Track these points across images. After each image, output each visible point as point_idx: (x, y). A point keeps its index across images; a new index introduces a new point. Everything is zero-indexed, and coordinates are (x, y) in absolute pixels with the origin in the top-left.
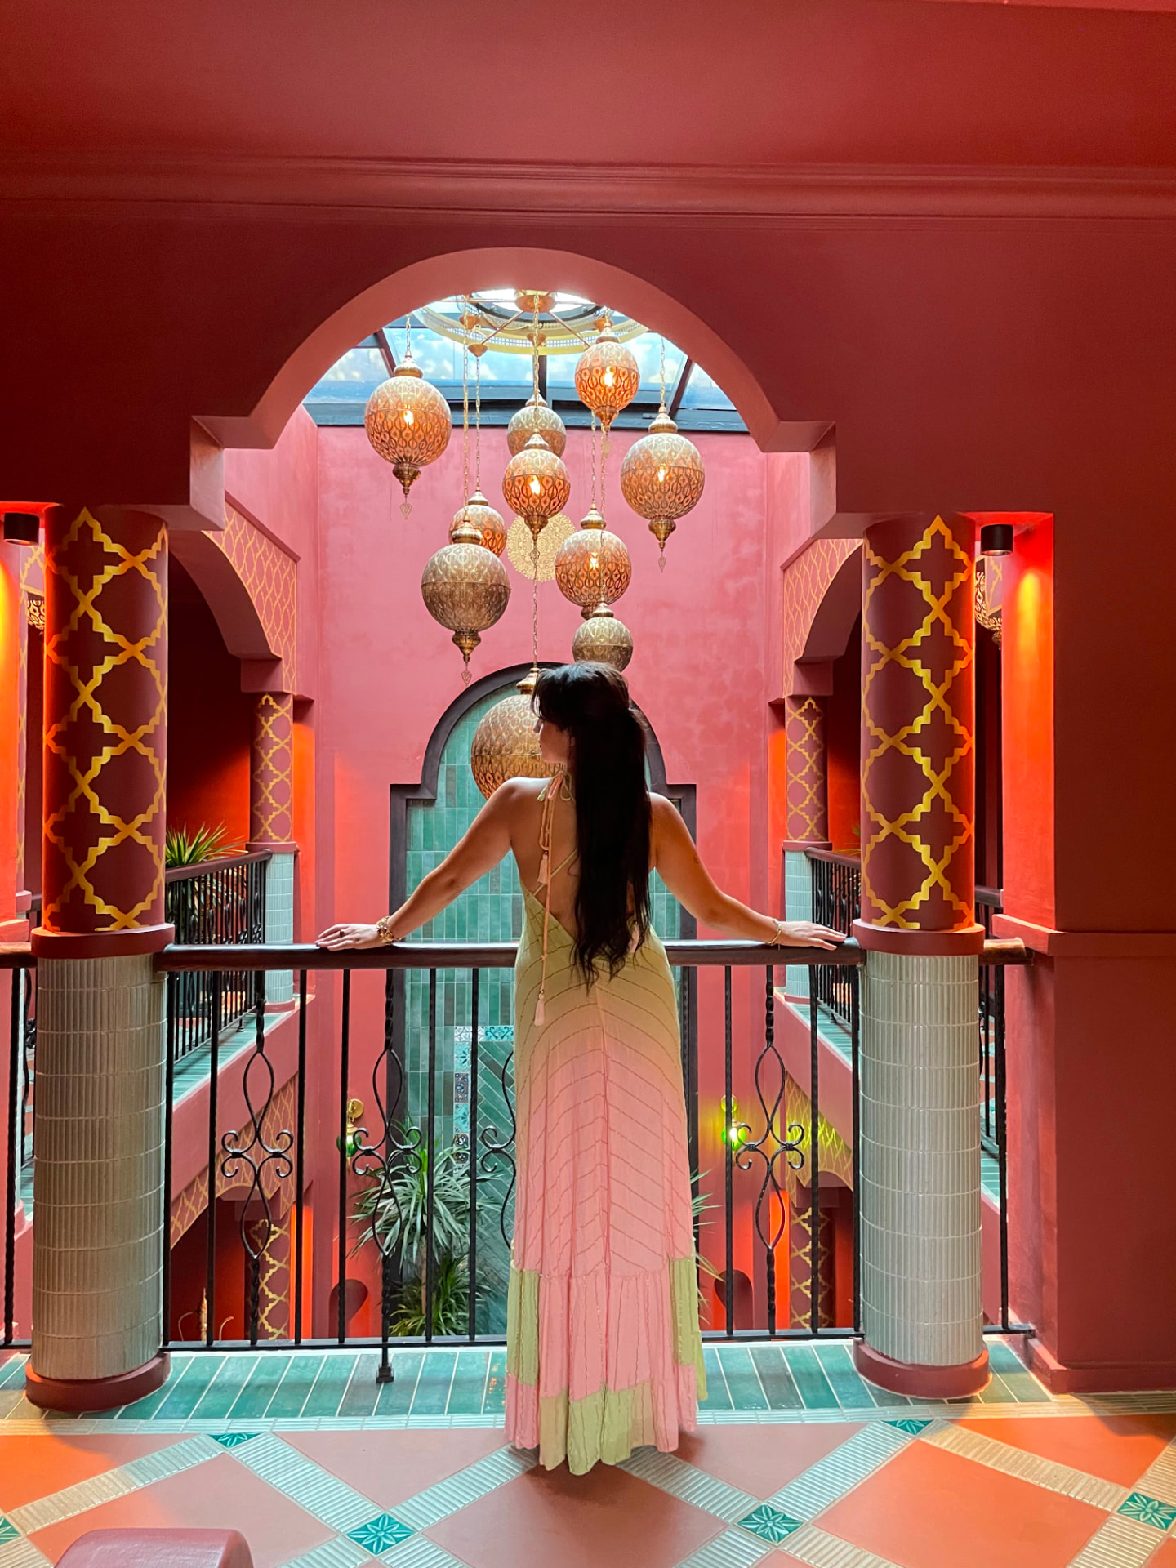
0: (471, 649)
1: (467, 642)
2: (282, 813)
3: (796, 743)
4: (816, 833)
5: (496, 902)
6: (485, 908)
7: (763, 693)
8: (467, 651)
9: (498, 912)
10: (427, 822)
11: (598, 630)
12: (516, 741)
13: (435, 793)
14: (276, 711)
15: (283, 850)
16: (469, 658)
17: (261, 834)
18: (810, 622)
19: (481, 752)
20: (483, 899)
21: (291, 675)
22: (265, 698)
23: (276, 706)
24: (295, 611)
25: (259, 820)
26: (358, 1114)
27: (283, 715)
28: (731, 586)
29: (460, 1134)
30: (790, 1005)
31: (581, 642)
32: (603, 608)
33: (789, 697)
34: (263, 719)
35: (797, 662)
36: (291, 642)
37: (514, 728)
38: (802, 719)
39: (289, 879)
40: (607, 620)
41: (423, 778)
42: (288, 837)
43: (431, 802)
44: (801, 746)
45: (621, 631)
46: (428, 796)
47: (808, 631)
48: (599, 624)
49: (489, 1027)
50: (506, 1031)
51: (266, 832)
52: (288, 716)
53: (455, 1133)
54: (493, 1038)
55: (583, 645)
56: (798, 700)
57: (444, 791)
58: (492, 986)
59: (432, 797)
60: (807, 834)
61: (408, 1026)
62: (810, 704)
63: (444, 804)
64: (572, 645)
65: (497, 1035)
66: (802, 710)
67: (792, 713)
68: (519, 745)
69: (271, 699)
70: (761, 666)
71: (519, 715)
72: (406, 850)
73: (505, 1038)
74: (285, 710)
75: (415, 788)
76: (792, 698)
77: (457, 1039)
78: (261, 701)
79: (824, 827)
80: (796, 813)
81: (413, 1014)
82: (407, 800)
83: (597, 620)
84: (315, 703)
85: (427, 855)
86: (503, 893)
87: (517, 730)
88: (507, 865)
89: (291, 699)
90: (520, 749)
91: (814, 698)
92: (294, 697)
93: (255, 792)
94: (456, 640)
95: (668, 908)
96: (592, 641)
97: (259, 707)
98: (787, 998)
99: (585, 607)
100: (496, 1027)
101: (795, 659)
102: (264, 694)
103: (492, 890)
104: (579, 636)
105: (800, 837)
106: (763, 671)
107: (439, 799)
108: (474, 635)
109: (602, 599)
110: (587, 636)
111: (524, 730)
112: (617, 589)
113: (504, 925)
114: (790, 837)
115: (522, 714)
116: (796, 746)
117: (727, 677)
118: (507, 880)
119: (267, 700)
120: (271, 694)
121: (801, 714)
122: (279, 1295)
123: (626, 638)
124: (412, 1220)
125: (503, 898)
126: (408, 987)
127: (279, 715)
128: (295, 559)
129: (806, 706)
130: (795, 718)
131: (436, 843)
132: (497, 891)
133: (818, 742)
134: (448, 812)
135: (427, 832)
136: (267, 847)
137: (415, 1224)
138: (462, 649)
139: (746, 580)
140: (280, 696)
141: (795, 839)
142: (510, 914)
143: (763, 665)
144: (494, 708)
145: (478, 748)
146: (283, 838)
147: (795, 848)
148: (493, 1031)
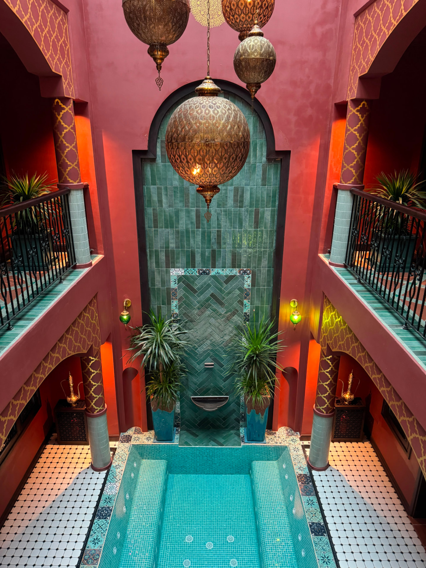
0: (162, 59)
1: (159, 54)
2: (73, 167)
3: (352, 128)
4: (358, 180)
5: (188, 212)
6: (183, 215)
7: (331, 98)
8: (159, 61)
9: (189, 217)
10: (152, 171)
11: (253, 45)
12: (196, 132)
13: (155, 155)
14: (64, 109)
15: (77, 188)
16: (161, 67)
17: (63, 179)
18: (378, 48)
19: (171, 140)
20: (181, 210)
21: (70, 86)
22: (56, 100)
23: (63, 106)
24: (68, 46)
25: (62, 171)
26: (129, 305)
27: (67, 111)
28: (319, 30)
29: (174, 312)
30: (332, 268)
31: (241, 56)
32: (256, 29)
33: (352, 100)
34: (56, 113)
35: (361, 78)
36: (68, 66)
37: (193, 122)
38: (358, 113)
39: (81, 203)
40: (259, 38)
41: (149, 147)
42: (77, 181)
43: (154, 160)
44: (355, 130)
45: (269, 47)
46: (152, 156)
47: (375, 55)
48: (254, 41)
49: (186, 269)
50: (193, 271)
51: (66, 178)
52: (70, 112)
53: (172, 312)
54: (188, 274)
55: (242, 58)
56: (356, 102)
57: (160, 154)
58: (187, 251)
59: (154, 157)
60: (353, 180)
61: (149, 268)
62: (364, 104)
63: (160, 161)
64: (233, 59)
65: (190, 272)
66: (359, 108)
67: (352, 110)
68: (197, 135)
69: (60, 102)
70: (332, 82)
71: (197, 112)
72: (143, 185)
73: (193, 274)
74: (68, 109)
75: (144, 152)
76: (353, 101)
77: (171, 274)
78: (54, 103)
79: (361, 177)
80: (348, 169)
81: (151, 263)
82: (142, 159)
83: (253, 38)
84: (89, 104)
85: (153, 188)
86: (191, 207)
87: (196, 123)
88: (193, 193)
89: (72, 101)
90: (197, 138)
91: (366, 101)
92: (73, 99)
93: (58, 157)
94: (151, 52)
95: (271, 215)
96: (248, 55)
97: (54, 106)
98: (330, 263)
99: (241, 31)
100: (189, 269)
101: (359, 76)
102: (55, 99)
103: (186, 206)
104: (239, 51)
105: (349, 182)
106: (332, 85)
107: (158, 158)
108: (163, 47)
109: (256, 22)
110: (245, 51)
111: (200, 123)
112: (264, 16)
113: (192, 223)
114: (343, 182)
115: (199, 111)
116: (352, 130)
117: (312, 88)
118: (193, 201)
119: (57, 102)
120: (59, 98)
121: (358, 111)
122: (97, 383)
123: (272, 52)
124: (153, 352)
125: (191, 210)
126: (148, 251)
127: (65, 111)
128: (66, 11)
129: (361, 106)
130: (354, 113)
131: (158, 182)
132: (188, 206)
133: (365, 128)
134: (162, 165)
135: (153, 176)
136: (67, 186)
137: (155, 353)
138: (155, 59)
139: (327, 27)
140: (65, 100)
141: (346, 183)
142: (194, 218)
143: (333, 81)
144: (180, 106)
145: (170, 137)
146: (75, 181)
147: (345, 189)
148: (188, 270)
